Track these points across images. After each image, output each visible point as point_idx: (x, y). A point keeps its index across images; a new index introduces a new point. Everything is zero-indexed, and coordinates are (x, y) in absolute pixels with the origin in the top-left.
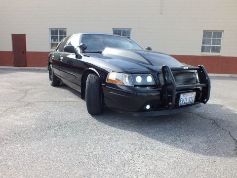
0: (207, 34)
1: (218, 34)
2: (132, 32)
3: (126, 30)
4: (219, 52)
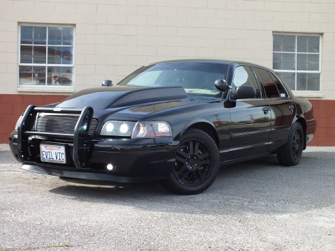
0: (282, 40)
1: (311, 41)
2: (76, 35)
3: (60, 28)
4: (318, 89)
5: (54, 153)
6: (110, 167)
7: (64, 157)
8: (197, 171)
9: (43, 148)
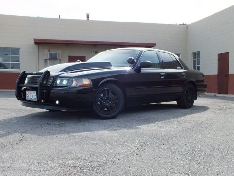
5: (32, 95)
6: (57, 102)
7: (36, 97)
8: (110, 106)
9: (27, 93)
